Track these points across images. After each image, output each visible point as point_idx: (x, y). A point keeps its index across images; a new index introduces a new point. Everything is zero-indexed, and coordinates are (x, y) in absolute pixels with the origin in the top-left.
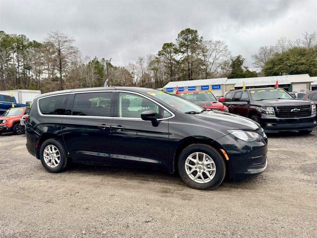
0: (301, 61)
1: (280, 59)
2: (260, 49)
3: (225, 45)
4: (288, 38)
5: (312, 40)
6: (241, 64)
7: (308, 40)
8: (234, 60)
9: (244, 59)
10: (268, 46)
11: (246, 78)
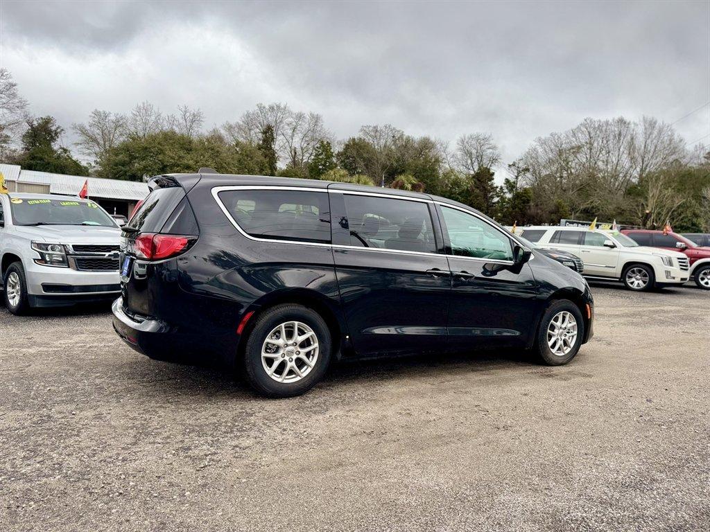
0: (186, 161)
1: (146, 148)
2: (93, 115)
3: (10, 81)
4: (155, 109)
5: (194, 125)
6: (53, 139)
7: (189, 124)
8: (35, 123)
9: (62, 130)
10: (110, 113)
11: (67, 174)
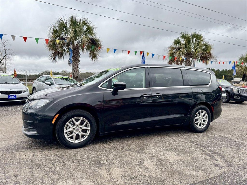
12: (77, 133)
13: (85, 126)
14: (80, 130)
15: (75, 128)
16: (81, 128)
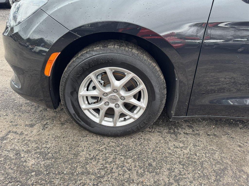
12: (112, 105)
13: (135, 97)
14: (120, 102)
15: (107, 94)
16: (123, 98)
